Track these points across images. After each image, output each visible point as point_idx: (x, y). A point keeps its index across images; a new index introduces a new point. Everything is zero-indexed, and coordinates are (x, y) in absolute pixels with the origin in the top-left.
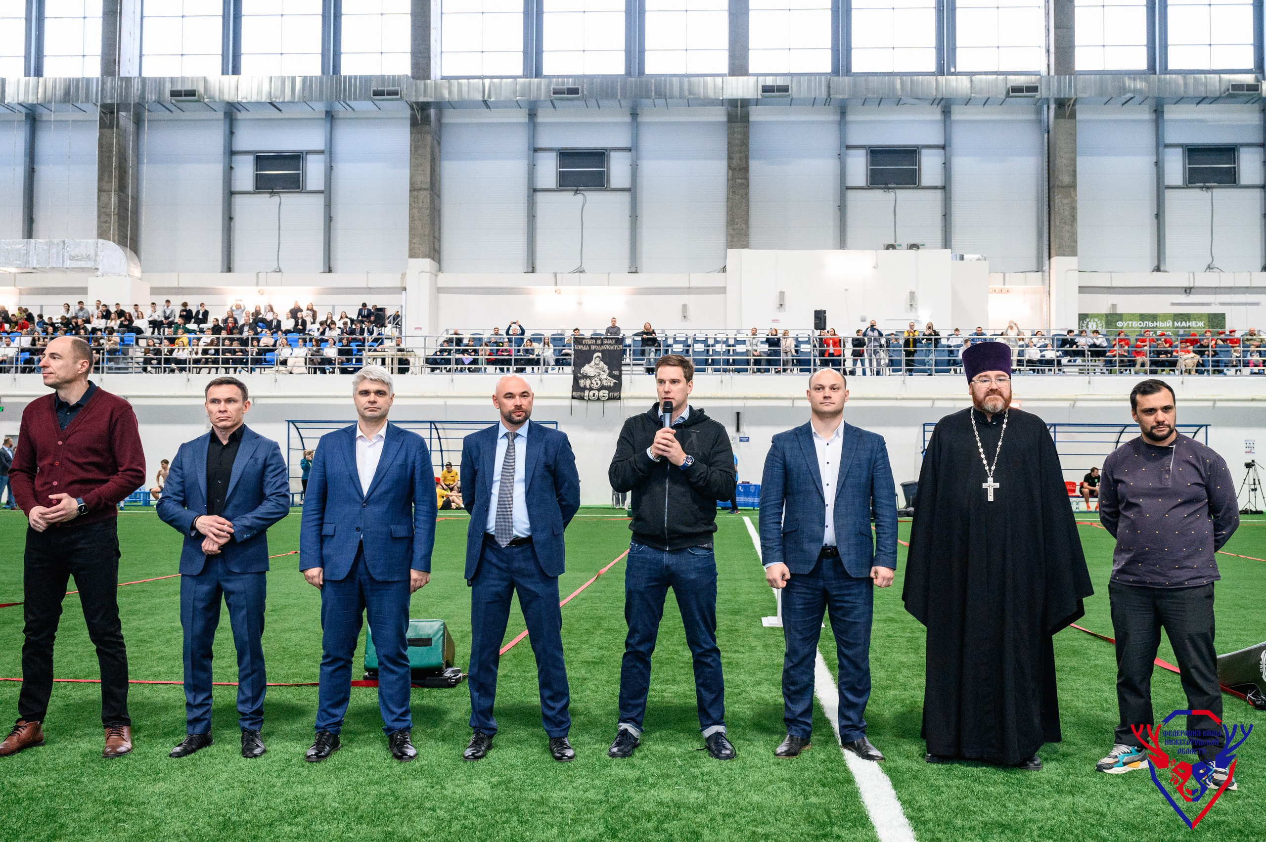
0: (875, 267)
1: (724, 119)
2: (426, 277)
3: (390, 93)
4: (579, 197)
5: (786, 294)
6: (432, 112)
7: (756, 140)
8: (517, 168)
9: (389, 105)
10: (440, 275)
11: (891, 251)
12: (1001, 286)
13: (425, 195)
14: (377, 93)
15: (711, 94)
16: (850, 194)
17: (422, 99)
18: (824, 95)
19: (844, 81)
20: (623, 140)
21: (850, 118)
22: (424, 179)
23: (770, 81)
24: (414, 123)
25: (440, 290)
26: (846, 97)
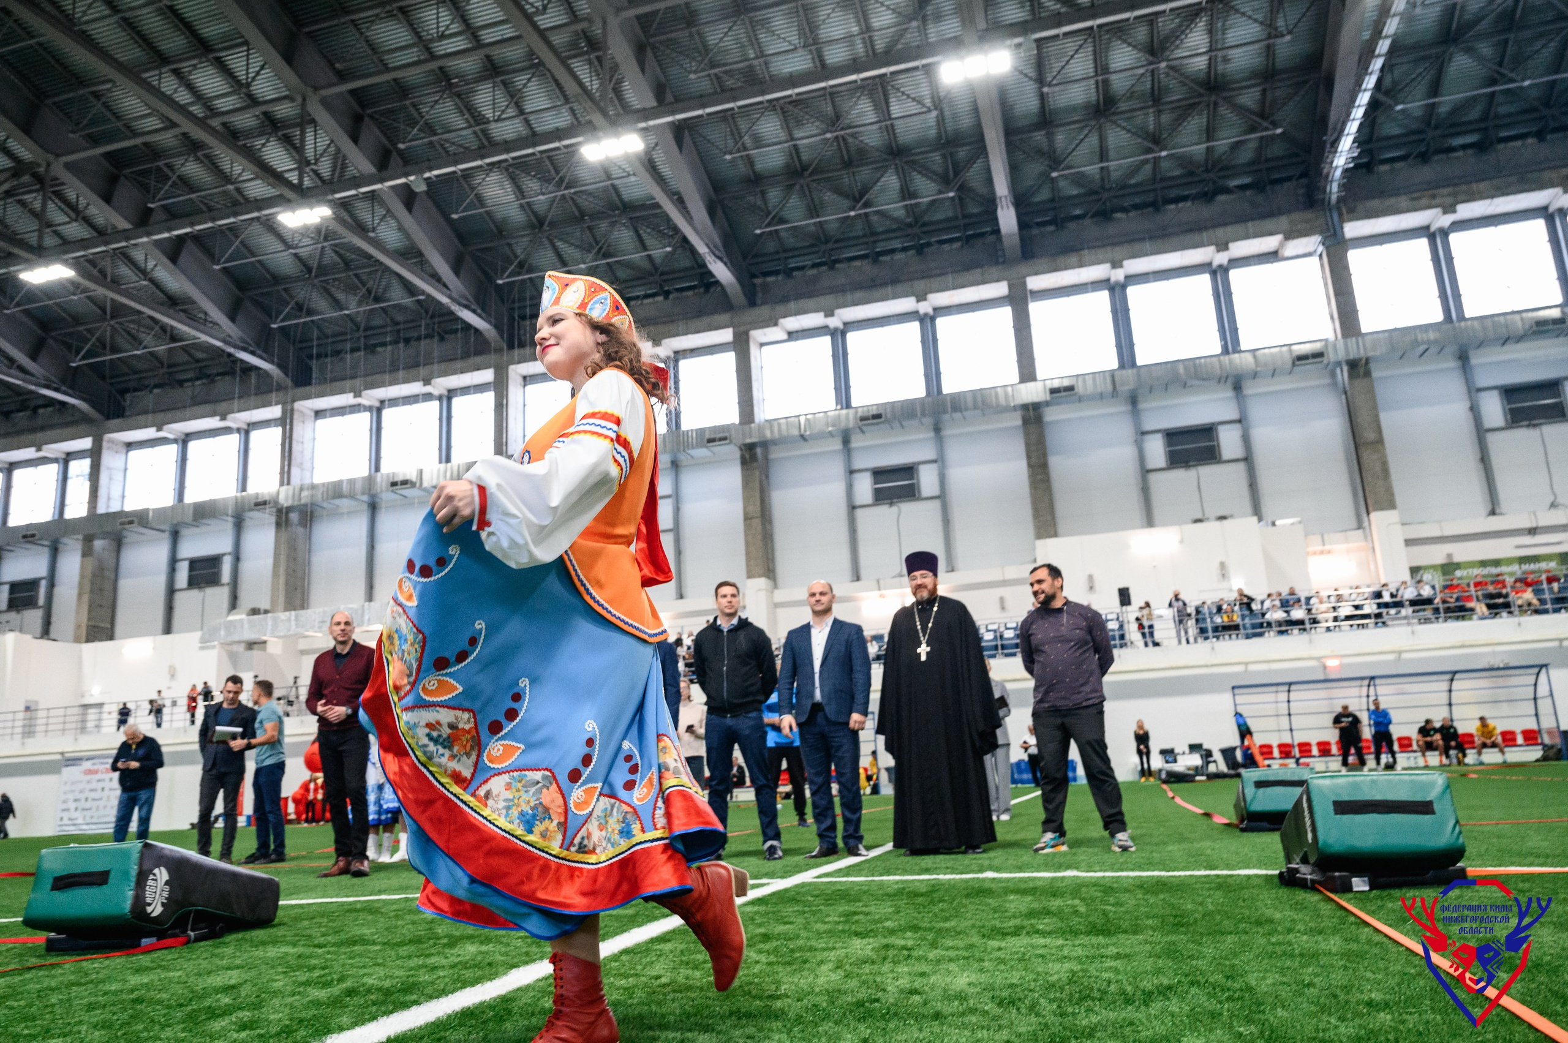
0: (1182, 541)
1: (1019, 422)
2: (763, 596)
3: (721, 439)
4: (894, 509)
5: (1095, 577)
6: (759, 451)
7: (1052, 438)
8: (838, 489)
9: (721, 449)
10: (776, 592)
11: (1198, 525)
12: (1319, 548)
13: (757, 523)
14: (710, 441)
15: (1003, 402)
16: (1152, 477)
17: (748, 441)
18: (1109, 387)
19: (1129, 372)
20: (929, 453)
21: (1142, 406)
22: (756, 509)
23: (1056, 384)
24: (744, 462)
25: (777, 605)
26: (1132, 387)
